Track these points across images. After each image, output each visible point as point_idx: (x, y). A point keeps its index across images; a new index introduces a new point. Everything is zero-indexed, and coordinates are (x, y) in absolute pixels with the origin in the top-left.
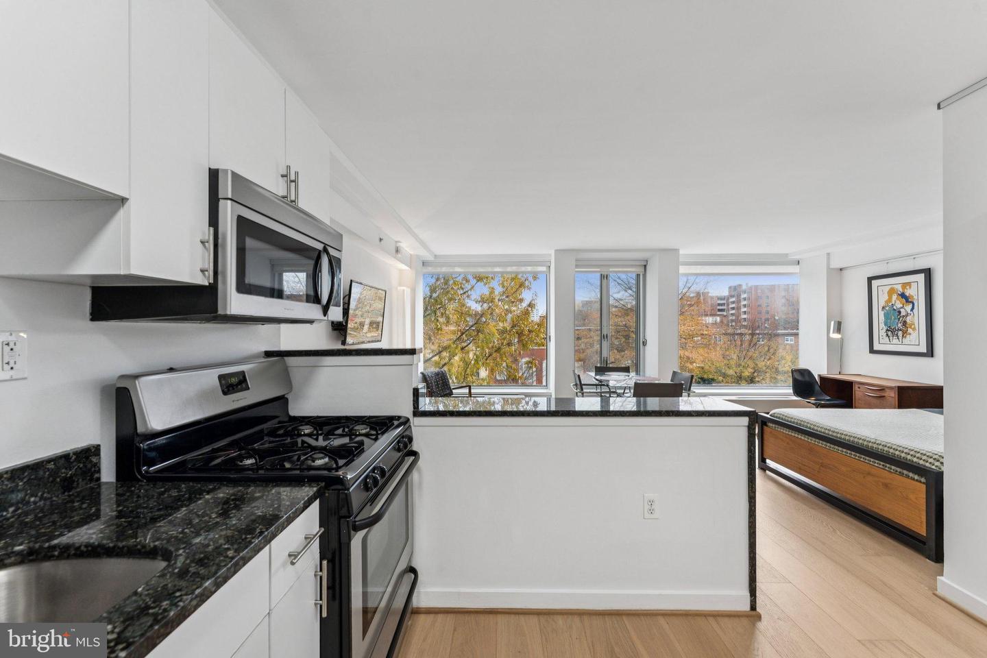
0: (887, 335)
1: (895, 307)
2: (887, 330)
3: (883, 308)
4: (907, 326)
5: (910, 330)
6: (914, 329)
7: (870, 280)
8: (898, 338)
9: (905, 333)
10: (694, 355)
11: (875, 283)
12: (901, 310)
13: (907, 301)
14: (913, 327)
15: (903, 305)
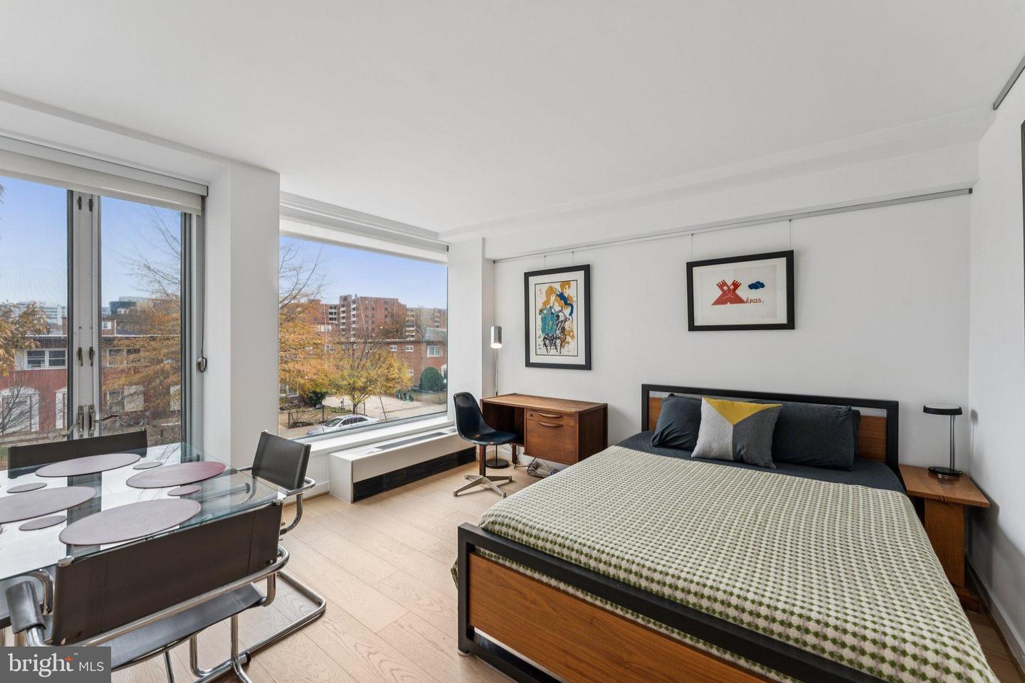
0: (545, 344)
1: (553, 311)
2: (545, 338)
3: (541, 311)
4: (566, 333)
5: (568, 339)
6: (573, 337)
7: (527, 275)
8: (556, 348)
9: (563, 342)
10: (306, 368)
11: (532, 280)
12: (560, 314)
13: (566, 304)
14: (571, 334)
15: (562, 307)
